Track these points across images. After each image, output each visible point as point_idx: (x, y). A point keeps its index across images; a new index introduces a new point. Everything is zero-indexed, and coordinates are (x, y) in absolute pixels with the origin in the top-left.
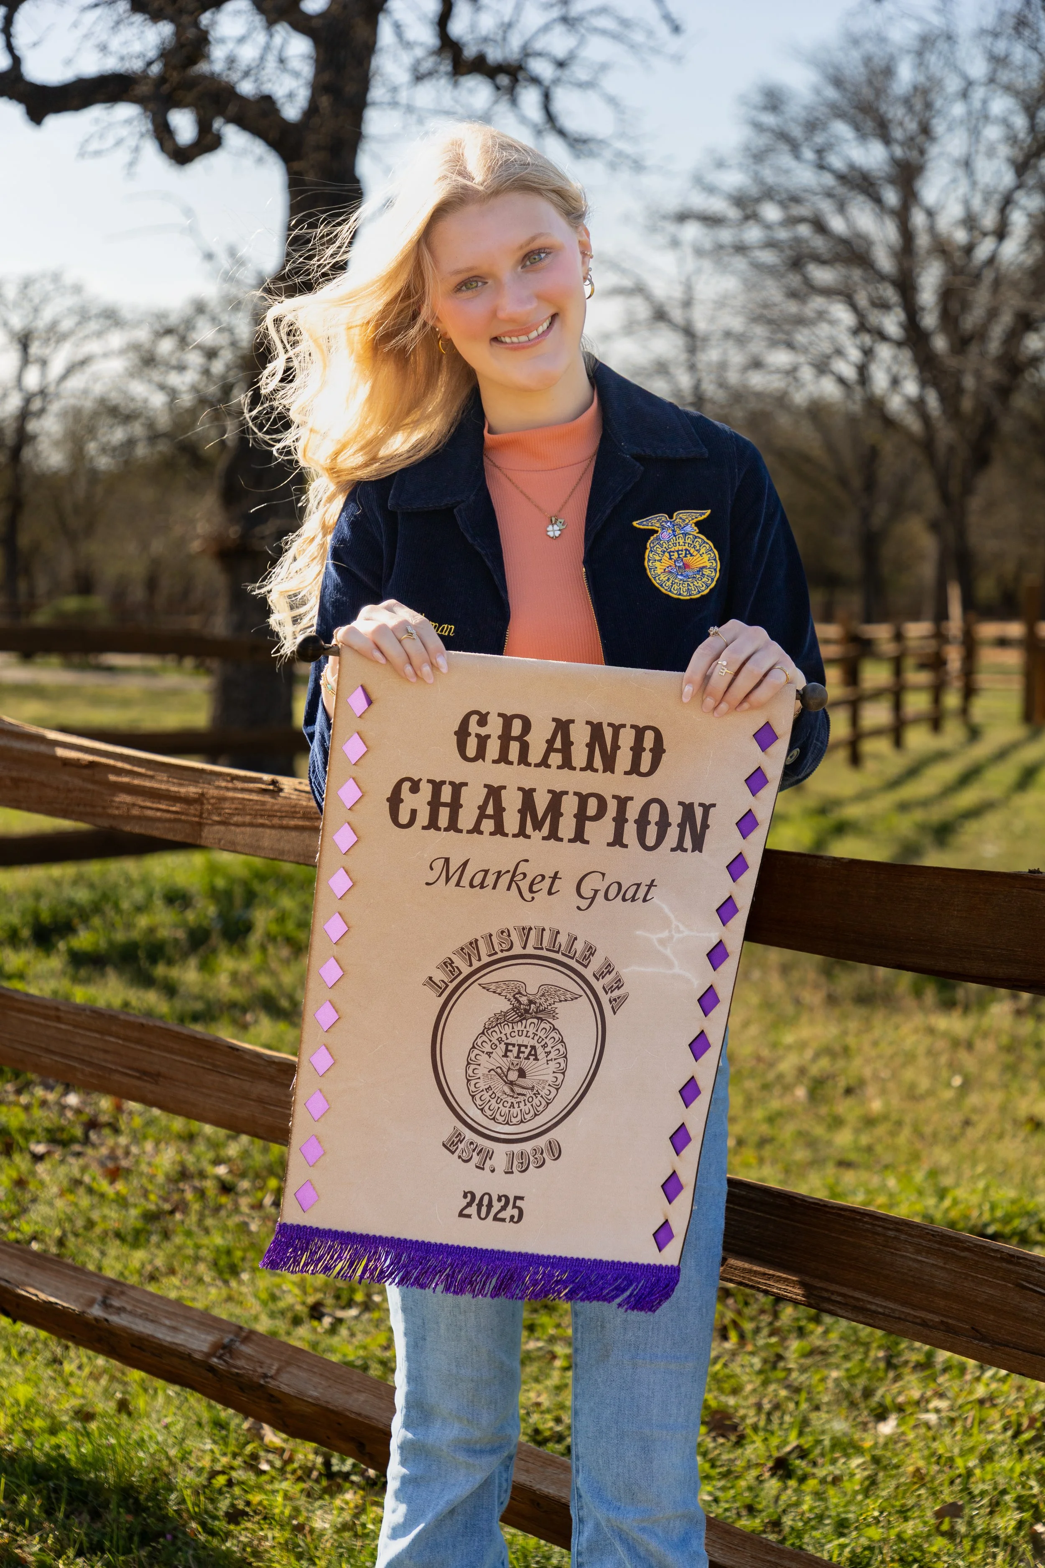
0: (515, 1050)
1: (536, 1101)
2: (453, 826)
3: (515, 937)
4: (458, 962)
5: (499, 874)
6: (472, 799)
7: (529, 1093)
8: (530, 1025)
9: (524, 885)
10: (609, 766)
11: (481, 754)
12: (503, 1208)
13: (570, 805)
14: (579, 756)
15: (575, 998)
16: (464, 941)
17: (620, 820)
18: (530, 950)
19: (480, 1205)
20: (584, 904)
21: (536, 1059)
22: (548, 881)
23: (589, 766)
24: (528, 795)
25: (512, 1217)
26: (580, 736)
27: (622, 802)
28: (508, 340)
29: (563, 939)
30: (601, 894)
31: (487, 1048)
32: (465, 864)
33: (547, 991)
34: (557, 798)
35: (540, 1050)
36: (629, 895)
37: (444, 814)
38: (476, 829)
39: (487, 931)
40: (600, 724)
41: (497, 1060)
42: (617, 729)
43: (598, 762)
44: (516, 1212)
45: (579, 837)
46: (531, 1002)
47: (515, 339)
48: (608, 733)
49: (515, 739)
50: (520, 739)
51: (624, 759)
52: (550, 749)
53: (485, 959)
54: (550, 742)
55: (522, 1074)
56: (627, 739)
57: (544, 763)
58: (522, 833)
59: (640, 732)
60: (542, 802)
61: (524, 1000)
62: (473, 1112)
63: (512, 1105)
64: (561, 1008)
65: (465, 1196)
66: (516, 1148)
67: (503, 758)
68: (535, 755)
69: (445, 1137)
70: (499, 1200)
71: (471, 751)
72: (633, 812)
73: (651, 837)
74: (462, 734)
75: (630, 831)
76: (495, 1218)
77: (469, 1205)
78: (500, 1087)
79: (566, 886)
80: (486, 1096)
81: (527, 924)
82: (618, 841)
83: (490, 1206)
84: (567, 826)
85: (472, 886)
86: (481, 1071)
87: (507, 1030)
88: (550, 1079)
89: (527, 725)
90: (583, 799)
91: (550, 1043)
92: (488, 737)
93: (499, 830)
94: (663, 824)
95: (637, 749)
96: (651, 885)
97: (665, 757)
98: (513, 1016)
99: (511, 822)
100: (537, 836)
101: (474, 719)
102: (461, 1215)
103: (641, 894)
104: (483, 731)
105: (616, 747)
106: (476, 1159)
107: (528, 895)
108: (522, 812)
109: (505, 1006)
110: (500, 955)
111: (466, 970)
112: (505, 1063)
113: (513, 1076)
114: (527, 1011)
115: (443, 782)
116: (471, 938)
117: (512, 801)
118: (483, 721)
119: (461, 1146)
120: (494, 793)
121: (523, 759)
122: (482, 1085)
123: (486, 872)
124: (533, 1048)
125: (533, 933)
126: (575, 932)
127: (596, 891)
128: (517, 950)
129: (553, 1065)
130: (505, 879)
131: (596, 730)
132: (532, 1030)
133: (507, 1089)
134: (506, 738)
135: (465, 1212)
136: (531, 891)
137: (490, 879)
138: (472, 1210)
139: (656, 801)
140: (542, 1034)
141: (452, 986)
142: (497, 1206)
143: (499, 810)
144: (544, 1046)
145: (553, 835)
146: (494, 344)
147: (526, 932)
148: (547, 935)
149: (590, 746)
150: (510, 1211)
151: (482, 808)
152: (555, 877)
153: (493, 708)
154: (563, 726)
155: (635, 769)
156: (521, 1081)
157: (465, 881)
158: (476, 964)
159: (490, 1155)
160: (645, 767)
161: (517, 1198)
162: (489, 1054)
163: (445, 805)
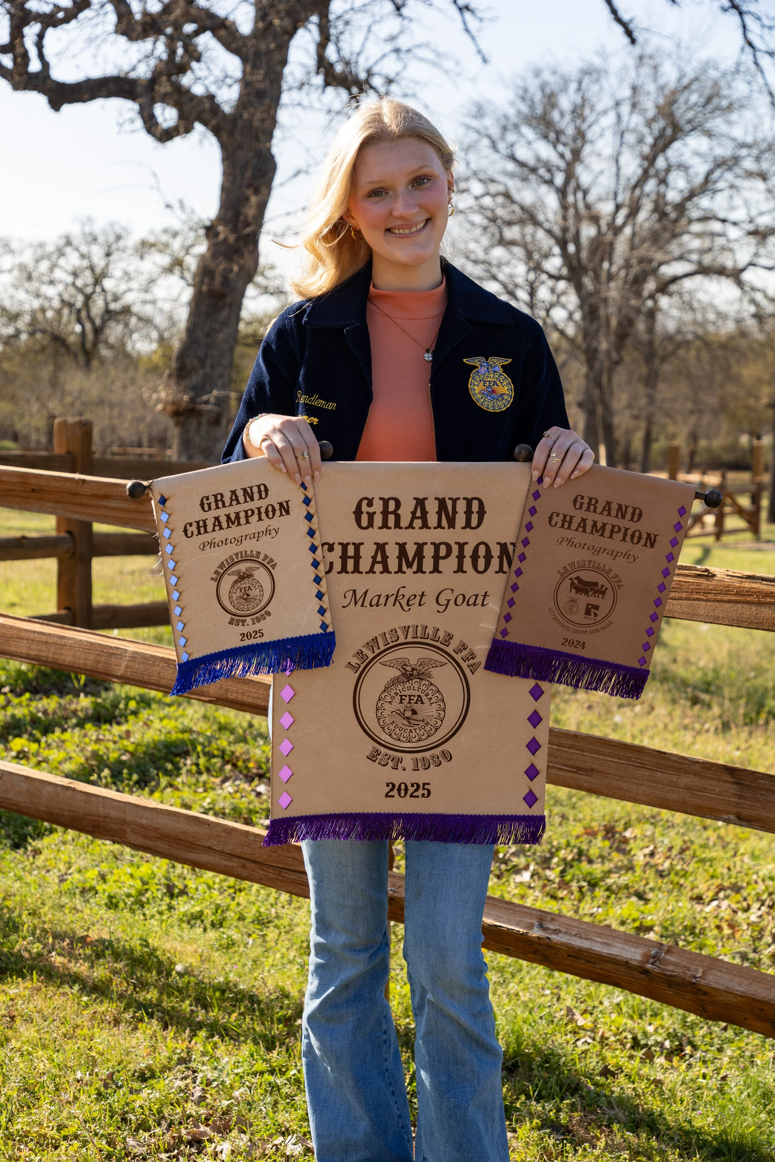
0: (407, 699)
1: (428, 728)
2: (357, 570)
3: (399, 632)
4: (366, 651)
5: (388, 597)
6: (367, 552)
7: (421, 723)
8: (415, 683)
9: (404, 602)
10: (452, 524)
11: (371, 524)
12: (417, 790)
13: (429, 551)
14: (432, 519)
15: (443, 665)
16: (369, 639)
17: (461, 557)
18: (410, 639)
19: (399, 790)
20: (442, 608)
21: (422, 703)
22: (418, 598)
23: (439, 526)
24: (402, 547)
25: (423, 795)
26: (432, 507)
27: (461, 546)
28: (397, 231)
29: (430, 631)
30: (452, 603)
31: (389, 699)
32: (366, 593)
33: (422, 662)
34: (420, 547)
35: (424, 698)
36: (471, 602)
37: (350, 563)
38: (371, 571)
39: (382, 631)
40: (444, 499)
41: (396, 705)
42: (454, 501)
43: (444, 523)
44: (425, 792)
45: (436, 569)
46: (413, 669)
47: (401, 231)
48: (449, 504)
49: (391, 513)
50: (395, 513)
51: (460, 519)
52: (414, 517)
53: (382, 648)
54: (414, 513)
55: (414, 712)
56: (461, 507)
57: (411, 526)
58: (400, 570)
59: (469, 502)
60: (411, 551)
61: (409, 668)
62: (385, 737)
63: (411, 731)
64: (434, 671)
65: (388, 785)
66: (419, 756)
67: (385, 525)
68: (405, 522)
69: (368, 753)
70: (412, 785)
71: (364, 523)
72: (468, 551)
73: (481, 566)
74: (358, 513)
75: (468, 563)
76: (411, 796)
77: (392, 790)
78: (400, 721)
79: (428, 599)
80: (392, 727)
81: (407, 624)
82: (460, 569)
83: (406, 790)
84: (428, 564)
85: (371, 605)
86: (386, 713)
87: (400, 687)
88: (435, 714)
89: (398, 504)
90: (437, 546)
91: (430, 693)
92: (374, 513)
93: (386, 570)
94: (488, 557)
95: (469, 513)
96: (485, 595)
97: (486, 516)
98: (403, 679)
99: (393, 564)
100: (409, 571)
101: (365, 502)
102: (387, 796)
103: (479, 601)
104: (371, 510)
105: (455, 512)
106: (391, 764)
107: (406, 608)
108: (399, 558)
109: (397, 673)
110: (391, 644)
111: (371, 656)
112: (402, 707)
113: (408, 714)
114: (411, 675)
115: (348, 544)
116: (373, 637)
117: (392, 552)
118: (370, 503)
119: (379, 757)
120: (381, 547)
121: (397, 525)
122: (388, 721)
123: (380, 596)
124: (419, 696)
125: (411, 629)
126: (438, 626)
127: (449, 601)
128: (402, 640)
129: (435, 706)
130: (392, 600)
131: (442, 503)
132: (416, 686)
133: (405, 722)
134: (385, 513)
135: (391, 794)
136: (408, 605)
137: (382, 600)
138: (395, 792)
139: (483, 543)
140: (424, 688)
141: (363, 666)
142: (411, 790)
143: (385, 558)
144: (427, 695)
145: (420, 570)
146: (388, 234)
147: (406, 629)
148: (419, 629)
149: (439, 513)
150: (421, 792)
151: (374, 558)
152: (423, 595)
153: (376, 495)
154: (420, 503)
155: (468, 525)
156: (414, 717)
157: (367, 603)
158: (377, 651)
159: (400, 760)
160: (474, 523)
161: (424, 784)
162: (390, 703)
163: (351, 557)
